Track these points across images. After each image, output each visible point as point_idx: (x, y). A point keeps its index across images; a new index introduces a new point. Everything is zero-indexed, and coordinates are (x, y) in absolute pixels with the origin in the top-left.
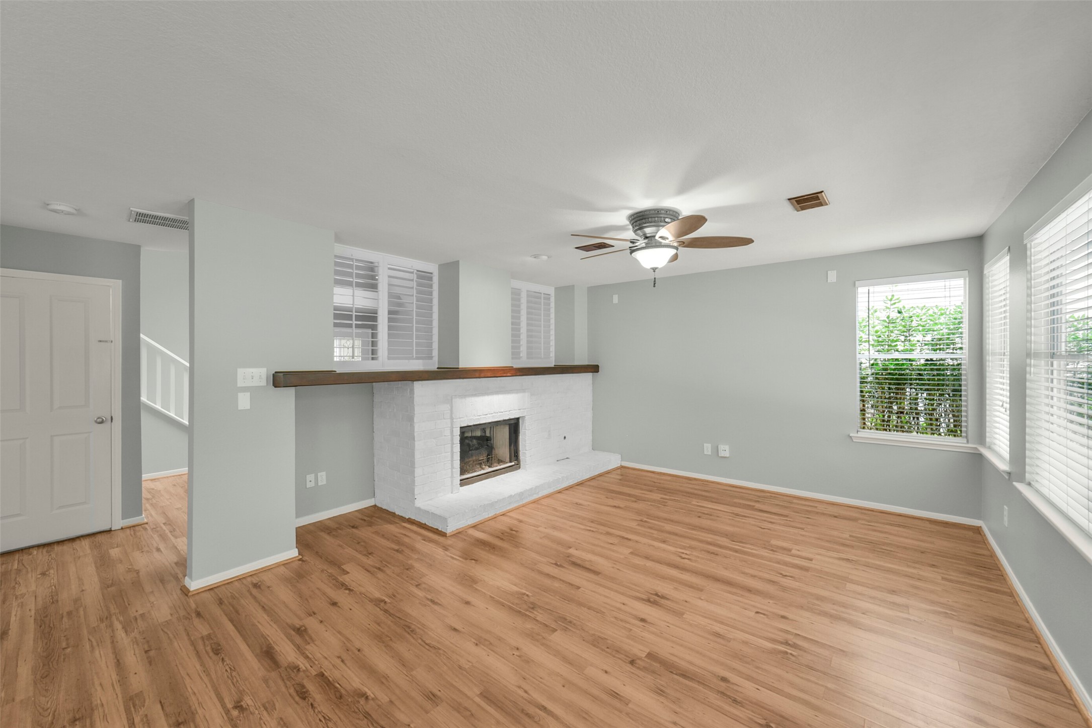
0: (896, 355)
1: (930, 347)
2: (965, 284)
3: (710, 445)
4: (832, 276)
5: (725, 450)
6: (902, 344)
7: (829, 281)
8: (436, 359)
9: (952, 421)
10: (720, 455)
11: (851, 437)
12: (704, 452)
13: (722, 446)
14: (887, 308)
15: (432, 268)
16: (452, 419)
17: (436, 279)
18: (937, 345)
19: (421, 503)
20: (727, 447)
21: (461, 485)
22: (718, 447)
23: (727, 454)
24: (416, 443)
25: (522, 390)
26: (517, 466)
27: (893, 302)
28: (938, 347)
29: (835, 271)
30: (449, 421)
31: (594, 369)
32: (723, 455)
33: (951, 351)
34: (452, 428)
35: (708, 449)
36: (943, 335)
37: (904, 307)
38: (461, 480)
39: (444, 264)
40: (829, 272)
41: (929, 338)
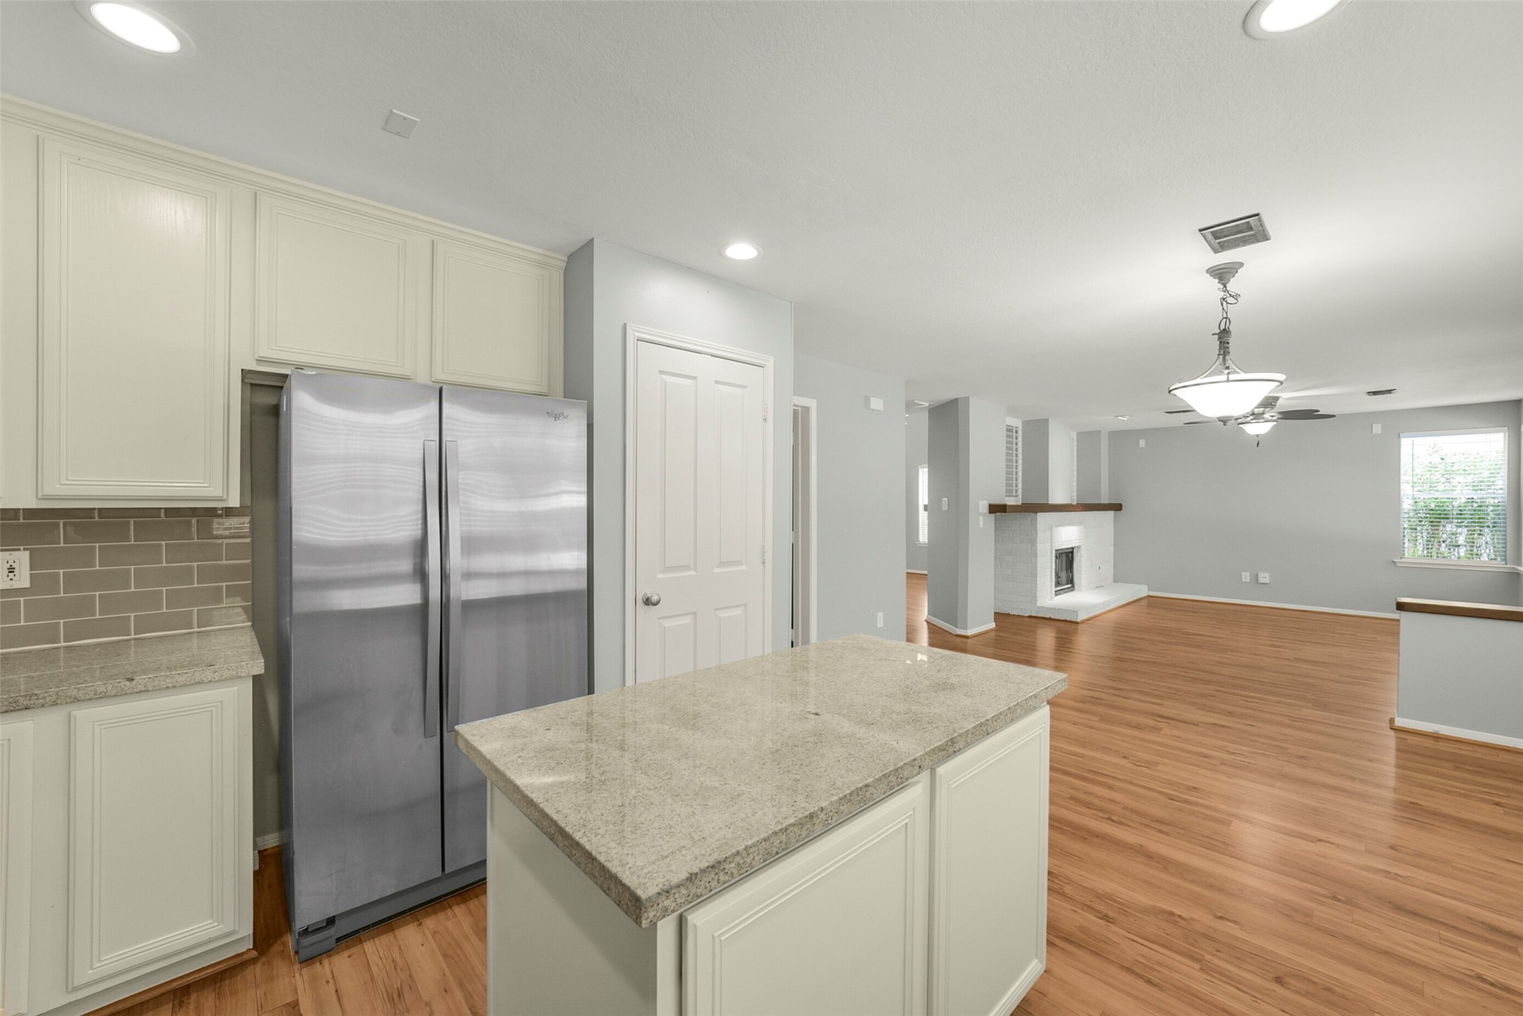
0: (1437, 495)
1: (1471, 488)
2: (1505, 436)
3: (1248, 574)
4: (1377, 429)
5: (1264, 577)
6: (1443, 486)
7: (1374, 432)
8: (1020, 497)
9: (1492, 551)
10: (1260, 582)
11: (1394, 562)
12: (1241, 578)
13: (1262, 574)
14: (1430, 454)
15: (1016, 423)
16: (1051, 542)
17: (1020, 433)
18: (1478, 486)
19: (1039, 604)
20: (1267, 575)
21: (1056, 595)
22: (1257, 575)
23: (1267, 581)
24: (1039, 559)
25: (1080, 524)
26: (1072, 588)
27: (1435, 450)
28: (1479, 487)
29: (1380, 425)
30: (1049, 544)
31: (1117, 507)
32: (1262, 582)
33: (1492, 491)
34: (1052, 550)
35: (1246, 577)
36: (1484, 478)
37: (1446, 455)
38: (1056, 591)
39: (1029, 421)
40: (1374, 425)
41: (1469, 479)
